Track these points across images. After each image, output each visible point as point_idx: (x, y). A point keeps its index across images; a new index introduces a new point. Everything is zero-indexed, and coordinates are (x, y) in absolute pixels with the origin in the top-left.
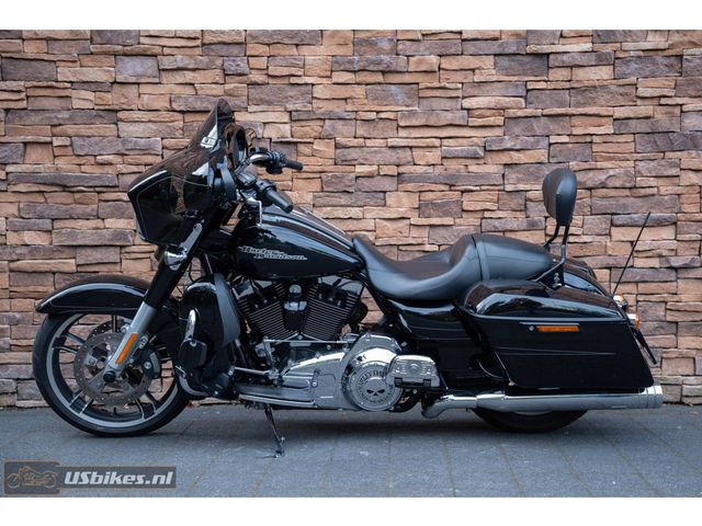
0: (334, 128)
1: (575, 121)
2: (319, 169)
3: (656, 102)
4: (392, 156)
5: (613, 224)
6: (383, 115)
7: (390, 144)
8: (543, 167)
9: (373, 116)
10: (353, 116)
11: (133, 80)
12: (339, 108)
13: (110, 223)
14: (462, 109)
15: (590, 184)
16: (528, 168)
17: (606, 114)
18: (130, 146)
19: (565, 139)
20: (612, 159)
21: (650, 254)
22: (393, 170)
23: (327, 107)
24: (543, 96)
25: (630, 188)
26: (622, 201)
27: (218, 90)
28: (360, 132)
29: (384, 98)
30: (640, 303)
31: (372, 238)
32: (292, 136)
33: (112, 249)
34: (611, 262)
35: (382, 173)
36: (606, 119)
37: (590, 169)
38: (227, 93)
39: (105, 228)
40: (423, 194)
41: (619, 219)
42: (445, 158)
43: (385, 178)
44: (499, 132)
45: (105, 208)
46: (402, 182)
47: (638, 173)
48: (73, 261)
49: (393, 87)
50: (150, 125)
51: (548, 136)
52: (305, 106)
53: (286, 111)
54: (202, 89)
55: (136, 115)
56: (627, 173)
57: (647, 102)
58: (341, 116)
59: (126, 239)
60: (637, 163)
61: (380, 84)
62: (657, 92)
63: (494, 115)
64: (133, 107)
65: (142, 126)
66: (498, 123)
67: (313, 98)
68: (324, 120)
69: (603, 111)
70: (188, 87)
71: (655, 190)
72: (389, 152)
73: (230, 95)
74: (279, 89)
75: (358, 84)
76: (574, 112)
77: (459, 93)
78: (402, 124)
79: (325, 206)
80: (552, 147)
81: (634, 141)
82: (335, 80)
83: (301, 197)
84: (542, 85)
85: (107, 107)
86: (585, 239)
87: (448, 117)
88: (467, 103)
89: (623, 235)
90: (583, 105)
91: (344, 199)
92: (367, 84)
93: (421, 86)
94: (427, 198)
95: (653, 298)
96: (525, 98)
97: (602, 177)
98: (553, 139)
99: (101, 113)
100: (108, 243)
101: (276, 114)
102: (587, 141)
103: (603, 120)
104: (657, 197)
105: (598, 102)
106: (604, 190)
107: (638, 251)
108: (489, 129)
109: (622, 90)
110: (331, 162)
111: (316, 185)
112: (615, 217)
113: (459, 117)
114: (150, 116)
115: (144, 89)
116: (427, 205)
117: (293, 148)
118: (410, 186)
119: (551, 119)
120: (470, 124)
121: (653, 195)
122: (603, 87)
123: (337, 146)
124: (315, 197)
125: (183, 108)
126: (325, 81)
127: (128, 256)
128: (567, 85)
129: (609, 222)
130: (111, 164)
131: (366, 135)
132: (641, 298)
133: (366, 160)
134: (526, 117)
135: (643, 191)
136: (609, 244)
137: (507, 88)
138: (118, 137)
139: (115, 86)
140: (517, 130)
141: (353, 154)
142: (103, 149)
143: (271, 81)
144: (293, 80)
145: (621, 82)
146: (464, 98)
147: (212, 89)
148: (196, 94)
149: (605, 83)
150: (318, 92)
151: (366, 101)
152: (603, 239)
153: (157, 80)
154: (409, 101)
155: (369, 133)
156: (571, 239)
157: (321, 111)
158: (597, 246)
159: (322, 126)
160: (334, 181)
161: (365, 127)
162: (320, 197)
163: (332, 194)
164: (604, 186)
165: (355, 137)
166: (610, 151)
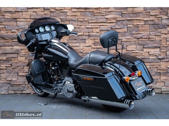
0: (72, 23)
1: (134, 21)
3: (155, 16)
4: (87, 30)
5: (144, 48)
6: (85, 20)
7: (86, 27)
8: (126, 33)
9: (82, 20)
10: (77, 20)
11: (21, 11)
12: (73, 18)
13: (15, 47)
14: (105, 18)
15: (138, 37)
16: (122, 33)
17: (142, 19)
18: (20, 28)
19: (132, 26)
20: (144, 31)
21: (153, 55)
22: (87, 34)
23: (70, 18)
24: (126, 15)
25: (148, 38)
26: (146, 42)
27: (43, 13)
28: (79, 24)
29: (85, 15)
30: (151, 68)
31: (82, 51)
33: (15, 54)
34: (143, 57)
35: (84, 35)
37: (138, 34)
38: (45, 14)
39: (14, 49)
40: (95, 40)
41: (145, 46)
42: (101, 31)
43: (85, 36)
44: (115, 24)
45: (14, 44)
46: (90, 37)
47: (150, 35)
48: (5, 57)
49: (87, 13)
50: (25, 22)
51: (127, 25)
52: (65, 17)
53: (60, 19)
54: (38, 13)
55: (21, 20)
56: (147, 35)
57: (153, 16)
58: (74, 20)
59: (19, 51)
60: (150, 32)
61: (84, 12)
62: (155, 14)
63: (113, 20)
64: (21, 18)
65: (23, 22)
66: (114, 22)
67: (67, 15)
68: (70, 21)
69: (141, 19)
70: (35, 13)
71: (155, 39)
72: (86, 29)
73: (46, 15)
74: (58, 13)
75: (79, 12)
76: (134, 19)
77: (104, 14)
78: (90, 22)
79: (70, 43)
80: (128, 28)
81: (149, 26)
82: (72, 11)
83: (64, 41)
84: (126, 12)
85: (14, 18)
86: (137, 51)
87: (101, 20)
88: (106, 17)
89: (147, 50)
90: (136, 17)
91: (75, 41)
92: (81, 12)
93: (95, 12)
94: (96, 41)
95: (154, 66)
96: (121, 15)
97: (141, 35)
98: (128, 26)
99: (13, 19)
100: (14, 52)
102: (137, 26)
103: (141, 21)
104: (155, 41)
105: (140, 16)
106: (142, 39)
107: (150, 55)
108: (112, 23)
109: (146, 13)
111: (67, 38)
112: (144, 46)
113: (104, 20)
114: (25, 20)
115: (24, 13)
116: (96, 43)
118: (92, 38)
119: (128, 21)
120: (107, 22)
121: (154, 40)
122: (141, 12)
124: (67, 41)
125: (34, 18)
126: (70, 11)
127: (19, 56)
128: (132, 12)
130: (15, 32)
132: (151, 66)
133: (81, 31)
134: (122, 20)
135: (151, 39)
136: (143, 53)
137: (117, 13)
138: (17, 25)
139: (16, 12)
140: (119, 24)
141: (77, 30)
142: (13, 29)
143: (56, 11)
144: (62, 11)
145: (146, 11)
146: (106, 15)
147: (41, 13)
148: (37, 14)
149: (142, 12)
150: (68, 14)
151: (80, 16)
152: (141, 52)
153: (27, 11)
154: (92, 16)
155: (81, 24)
156: (133, 51)
157: (69, 19)
158: (140, 53)
159: (69, 23)
160: (72, 36)
161: (80, 23)
162: (69, 41)
163: (72, 40)
164: (142, 38)
165: (78, 25)
166: (143, 29)
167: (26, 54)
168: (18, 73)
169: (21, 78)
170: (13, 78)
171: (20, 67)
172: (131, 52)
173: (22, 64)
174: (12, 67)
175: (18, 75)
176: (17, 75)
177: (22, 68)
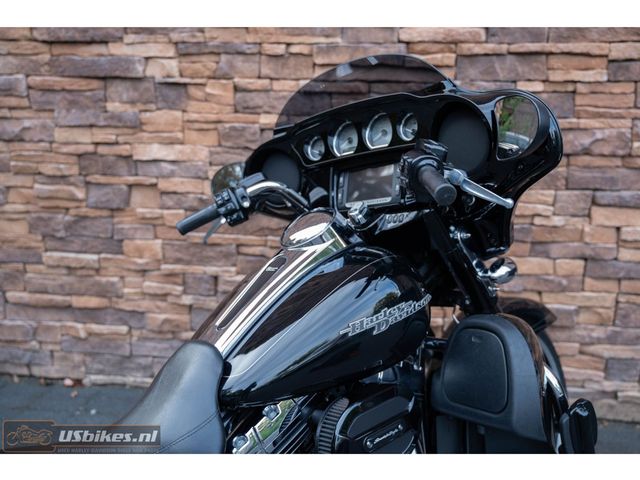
0: (231, 66)
1: (554, 61)
2: (213, 117)
5: (594, 203)
6: (294, 49)
9: (280, 49)
10: (255, 49)
12: (238, 39)
14: (400, 42)
15: (569, 149)
17: (597, 52)
19: (539, 87)
20: (601, 115)
23: (222, 37)
25: (623, 157)
26: (610, 173)
28: (265, 71)
30: (621, 306)
32: (181, 76)
34: (588, 252)
36: (598, 60)
41: (603, 197)
47: (637, 137)
50: (10, 58)
51: (514, 81)
52: (194, 36)
53: (170, 42)
56: (620, 136)
58: (240, 50)
60: (636, 121)
63: (441, 51)
66: (447, 62)
69: (594, 49)
76: (554, 50)
78: (319, 61)
81: (635, 92)
83: (194, 153)
86: (557, 221)
87: (380, 53)
88: (406, 34)
89: (607, 218)
90: (567, 39)
97: (586, 141)
98: (521, 86)
101: (160, 47)
102: (569, 90)
103: (593, 62)
106: (587, 159)
107: (626, 241)
110: (229, 109)
111: (212, 138)
112: (598, 194)
117: (183, 90)
119: (520, 58)
123: (236, 89)
124: (212, 153)
129: (590, 200)
131: (273, 75)
132: (622, 298)
133: (273, 108)
134: (486, 55)
136: (587, 229)
140: (473, 72)
141: (257, 100)
151: (272, 30)
152: (579, 223)
154: (330, 30)
155: (276, 73)
156: (537, 221)
157: (216, 42)
158: (571, 230)
159: (217, 63)
160: (233, 133)
161: (271, 65)
162: (218, 153)
163: (232, 151)
164: (587, 152)
165: (259, 77)
166: (600, 104)
167: (30, 208)
168: (4, 292)
169: (17, 314)
171: (10, 266)
172: (528, 221)
173: (19, 252)
175: (7, 302)
177: (18, 271)
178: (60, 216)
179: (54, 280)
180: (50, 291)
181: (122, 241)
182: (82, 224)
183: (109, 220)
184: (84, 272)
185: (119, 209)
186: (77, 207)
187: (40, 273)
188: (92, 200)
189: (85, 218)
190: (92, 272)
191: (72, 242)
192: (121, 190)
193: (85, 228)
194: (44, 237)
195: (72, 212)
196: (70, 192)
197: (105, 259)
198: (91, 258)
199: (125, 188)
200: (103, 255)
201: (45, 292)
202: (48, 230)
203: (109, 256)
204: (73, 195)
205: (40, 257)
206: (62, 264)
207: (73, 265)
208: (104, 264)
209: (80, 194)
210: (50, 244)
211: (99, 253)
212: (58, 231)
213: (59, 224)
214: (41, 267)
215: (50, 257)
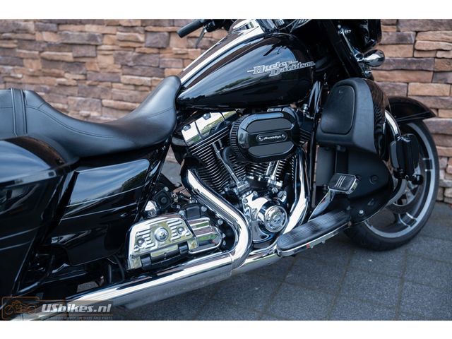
13: (87, 27)
33: (90, 47)
39: (85, 31)
48: (70, 54)
100: (87, 43)
127: (100, 52)
167: (115, 47)
168: (101, 100)
169: (108, 113)
170: (91, 110)
171: (105, 83)
173: (109, 75)
174: (88, 82)
175: (102, 106)
176: (100, 104)
177: (108, 87)
178: (130, 53)
179: (127, 93)
180: (125, 99)
181: (164, 69)
182: (143, 58)
183: (157, 55)
184: (143, 88)
185: (163, 48)
186: (140, 47)
187: (120, 89)
188: (148, 42)
189: (144, 53)
190: (147, 89)
191: (137, 69)
192: (164, 35)
193: (144, 60)
194: (122, 65)
195: (137, 50)
196: (136, 36)
197: (155, 80)
198: (146, 79)
199: (166, 34)
200: (154, 78)
201: (121, 100)
202: (124, 61)
203: (157, 79)
204: (138, 39)
205: (120, 78)
206: (131, 83)
207: (137, 83)
208: (155, 84)
209: (141, 38)
210: (126, 70)
211: (151, 77)
212: (129, 62)
213: (129, 57)
214: (120, 85)
215: (125, 78)
